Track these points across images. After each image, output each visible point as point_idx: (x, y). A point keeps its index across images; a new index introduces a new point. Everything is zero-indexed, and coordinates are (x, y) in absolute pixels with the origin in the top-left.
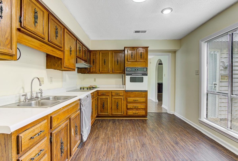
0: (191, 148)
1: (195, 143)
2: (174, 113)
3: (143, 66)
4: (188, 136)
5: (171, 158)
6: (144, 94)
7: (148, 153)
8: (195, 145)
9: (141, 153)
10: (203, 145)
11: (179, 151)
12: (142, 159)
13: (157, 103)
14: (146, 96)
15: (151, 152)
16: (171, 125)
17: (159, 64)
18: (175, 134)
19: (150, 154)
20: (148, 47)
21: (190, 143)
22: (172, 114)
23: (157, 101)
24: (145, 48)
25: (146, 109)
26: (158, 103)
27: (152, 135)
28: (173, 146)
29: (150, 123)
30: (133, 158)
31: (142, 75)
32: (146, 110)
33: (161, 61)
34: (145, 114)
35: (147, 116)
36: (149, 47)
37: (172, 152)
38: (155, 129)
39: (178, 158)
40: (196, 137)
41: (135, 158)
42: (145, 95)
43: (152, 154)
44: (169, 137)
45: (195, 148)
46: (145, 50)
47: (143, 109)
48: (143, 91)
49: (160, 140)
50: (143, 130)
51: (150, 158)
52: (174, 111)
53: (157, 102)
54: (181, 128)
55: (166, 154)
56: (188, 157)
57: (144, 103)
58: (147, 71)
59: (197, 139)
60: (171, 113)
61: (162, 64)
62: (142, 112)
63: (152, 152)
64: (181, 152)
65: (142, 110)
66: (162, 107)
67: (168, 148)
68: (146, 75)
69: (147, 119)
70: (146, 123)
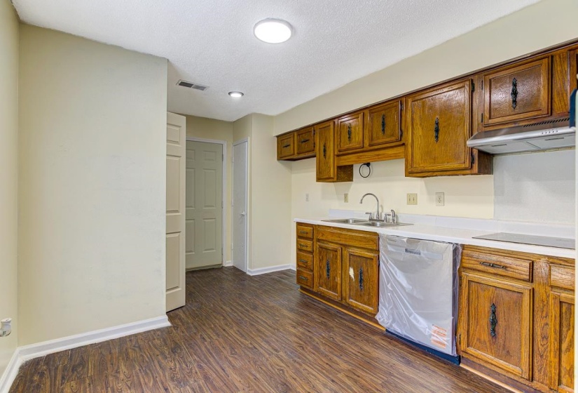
7: (265, 372)
9: (278, 365)
12: (268, 356)
15: (258, 376)
19: (259, 372)
30: (286, 352)
41: (281, 353)
43: (254, 372)
51: (255, 363)
55: (222, 384)
63: (256, 378)
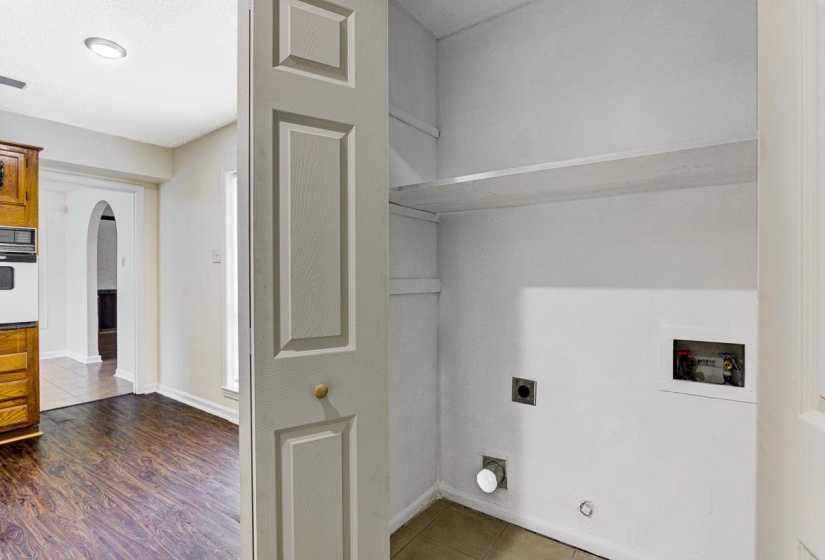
0: (192, 470)
1: (205, 454)
2: (158, 387)
3: (12, 223)
4: (188, 442)
5: (122, 524)
6: (19, 335)
8: (203, 460)
10: (225, 452)
11: (153, 492)
13: (97, 369)
14: (32, 348)
16: (142, 428)
17: (103, 218)
18: (150, 451)
20: (38, 149)
21: (191, 460)
22: (150, 395)
23: (98, 359)
24: (25, 151)
25: (31, 396)
26: (103, 365)
27: (55, 486)
28: (135, 489)
29: (50, 448)
31: (9, 260)
32: (32, 400)
33: (108, 208)
34: (25, 419)
35: (38, 422)
36: (42, 149)
37: (126, 508)
38: (72, 461)
39: (145, 514)
40: (209, 439)
42: (26, 339)
44: (124, 467)
45: (201, 467)
46: (21, 157)
47: (14, 399)
48: (15, 324)
49: (87, 489)
50: (15, 481)
52: (159, 381)
53: (95, 364)
54: (174, 427)
56: (177, 498)
57: (23, 374)
58: (33, 242)
59: (212, 441)
60: (147, 392)
61: (112, 218)
62: (10, 412)
64: (158, 496)
65: (10, 403)
66: (114, 379)
67: (116, 499)
68: (31, 258)
69: (38, 437)
70: (29, 453)
